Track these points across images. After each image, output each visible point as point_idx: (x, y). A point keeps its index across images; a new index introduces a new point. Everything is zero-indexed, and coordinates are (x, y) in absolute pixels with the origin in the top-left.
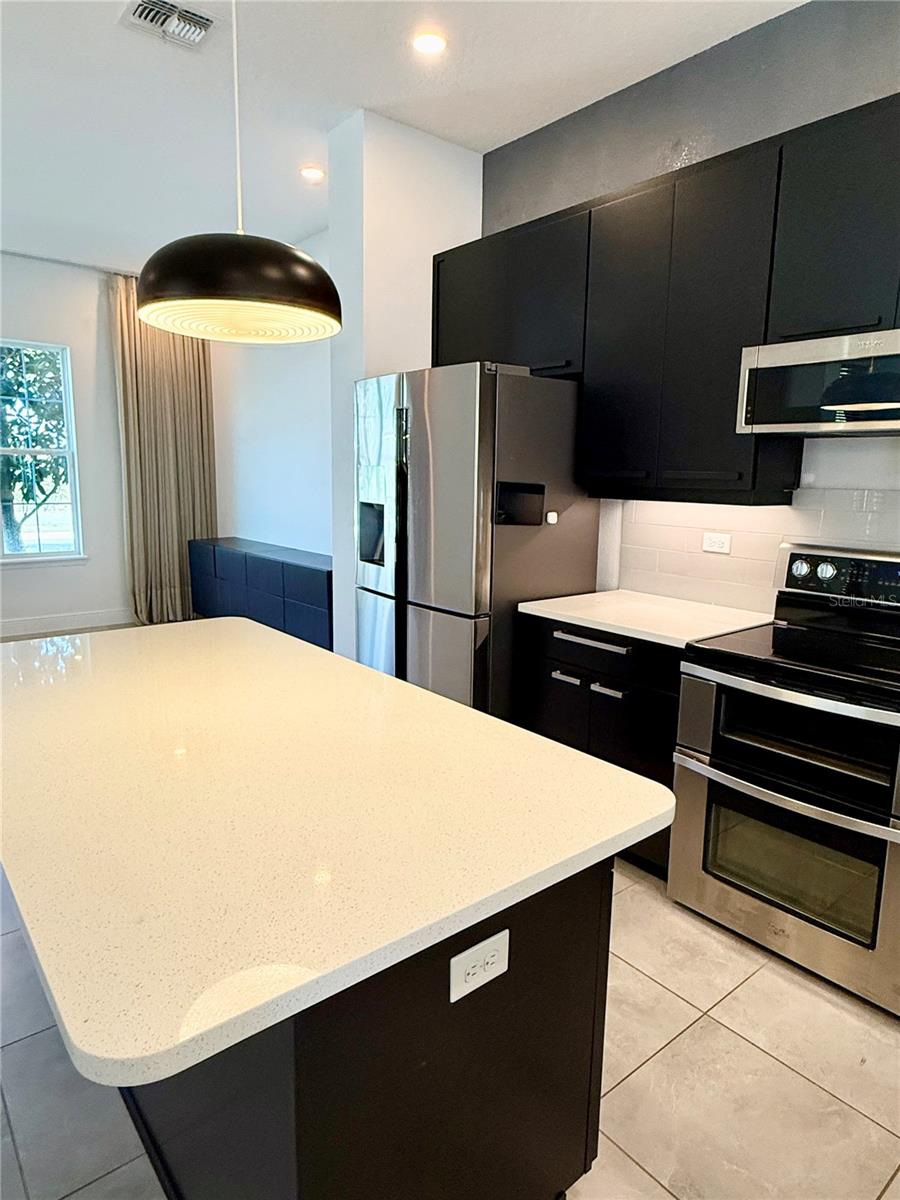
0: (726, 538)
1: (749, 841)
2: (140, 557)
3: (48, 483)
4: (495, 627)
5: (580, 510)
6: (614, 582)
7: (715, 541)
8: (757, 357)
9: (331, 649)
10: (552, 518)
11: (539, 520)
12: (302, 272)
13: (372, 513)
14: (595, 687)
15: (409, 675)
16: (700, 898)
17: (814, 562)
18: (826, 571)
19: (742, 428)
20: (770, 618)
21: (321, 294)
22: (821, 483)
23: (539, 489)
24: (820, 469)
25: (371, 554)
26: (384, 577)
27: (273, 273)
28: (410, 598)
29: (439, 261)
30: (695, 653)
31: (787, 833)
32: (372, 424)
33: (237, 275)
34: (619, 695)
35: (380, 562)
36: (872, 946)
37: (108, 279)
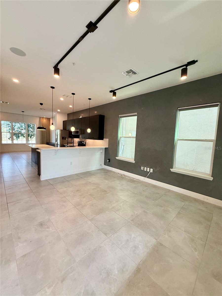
10: (67, 139)
23: (66, 137)
37: (40, 118)
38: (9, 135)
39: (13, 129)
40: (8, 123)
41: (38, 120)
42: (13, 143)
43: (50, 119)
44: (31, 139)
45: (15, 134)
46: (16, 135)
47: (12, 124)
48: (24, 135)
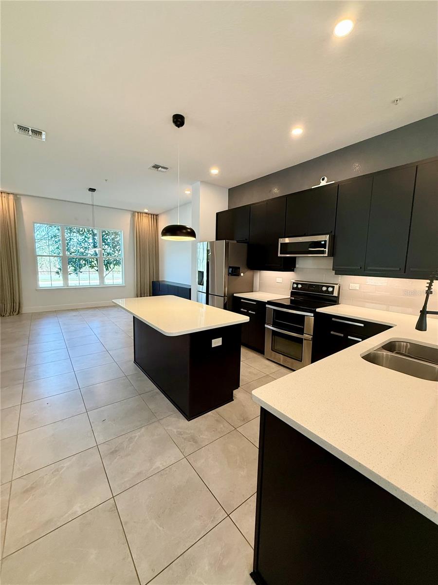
0: (281, 279)
1: (281, 344)
2: (139, 286)
3: (112, 266)
4: (229, 299)
5: (249, 273)
6: (258, 290)
7: (279, 280)
8: (281, 241)
9: (190, 299)
10: (242, 274)
11: (239, 275)
12: (189, 230)
13: (201, 273)
14: (250, 312)
15: (209, 304)
16: (271, 356)
17: (297, 284)
18: (300, 286)
19: (279, 255)
20: (290, 297)
21: (192, 234)
22: (301, 266)
23: (239, 268)
24: (299, 264)
25: (201, 283)
26: (204, 288)
27: (184, 231)
28: (210, 293)
29: (217, 214)
30: (270, 303)
31: (293, 342)
32: (202, 250)
33: (179, 232)
34: (254, 313)
35: (203, 285)
36: (301, 361)
37: (133, 213)
38: (56, 264)
39: (66, 246)
40: (54, 230)
41: (128, 218)
42: (68, 286)
43: (157, 215)
44: (108, 272)
45: (70, 261)
46: (75, 263)
47: (63, 236)
48: (93, 263)
